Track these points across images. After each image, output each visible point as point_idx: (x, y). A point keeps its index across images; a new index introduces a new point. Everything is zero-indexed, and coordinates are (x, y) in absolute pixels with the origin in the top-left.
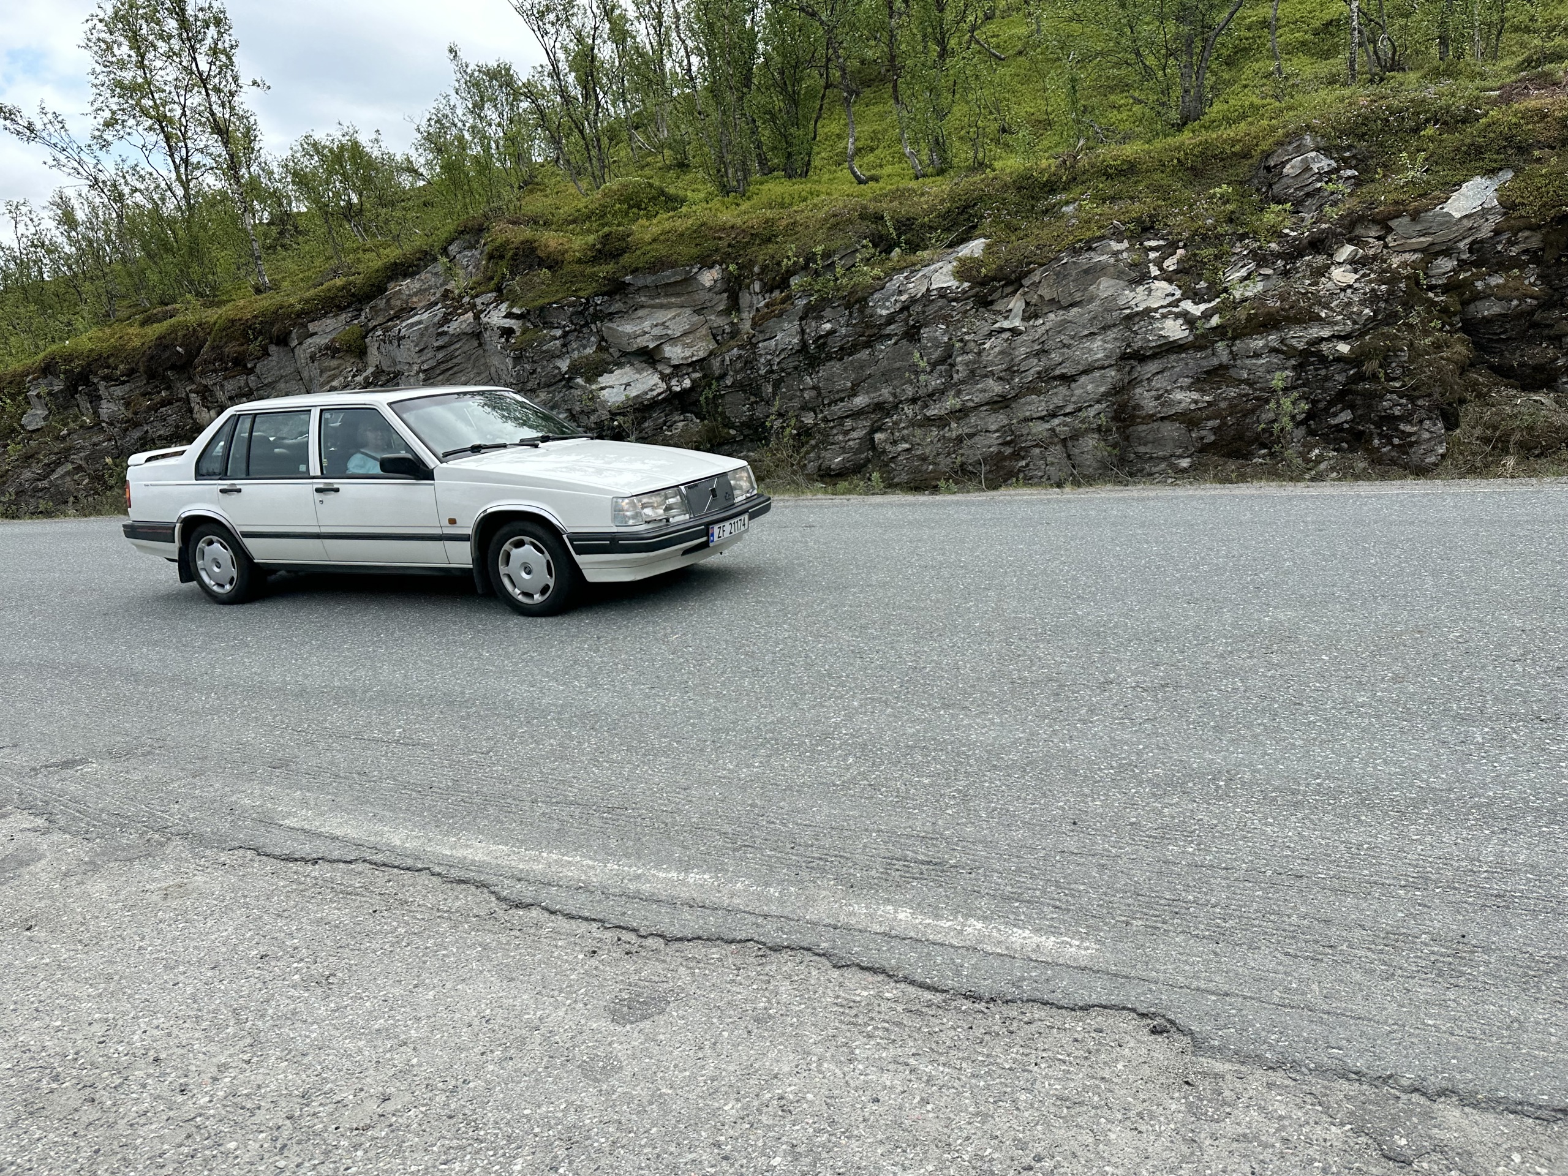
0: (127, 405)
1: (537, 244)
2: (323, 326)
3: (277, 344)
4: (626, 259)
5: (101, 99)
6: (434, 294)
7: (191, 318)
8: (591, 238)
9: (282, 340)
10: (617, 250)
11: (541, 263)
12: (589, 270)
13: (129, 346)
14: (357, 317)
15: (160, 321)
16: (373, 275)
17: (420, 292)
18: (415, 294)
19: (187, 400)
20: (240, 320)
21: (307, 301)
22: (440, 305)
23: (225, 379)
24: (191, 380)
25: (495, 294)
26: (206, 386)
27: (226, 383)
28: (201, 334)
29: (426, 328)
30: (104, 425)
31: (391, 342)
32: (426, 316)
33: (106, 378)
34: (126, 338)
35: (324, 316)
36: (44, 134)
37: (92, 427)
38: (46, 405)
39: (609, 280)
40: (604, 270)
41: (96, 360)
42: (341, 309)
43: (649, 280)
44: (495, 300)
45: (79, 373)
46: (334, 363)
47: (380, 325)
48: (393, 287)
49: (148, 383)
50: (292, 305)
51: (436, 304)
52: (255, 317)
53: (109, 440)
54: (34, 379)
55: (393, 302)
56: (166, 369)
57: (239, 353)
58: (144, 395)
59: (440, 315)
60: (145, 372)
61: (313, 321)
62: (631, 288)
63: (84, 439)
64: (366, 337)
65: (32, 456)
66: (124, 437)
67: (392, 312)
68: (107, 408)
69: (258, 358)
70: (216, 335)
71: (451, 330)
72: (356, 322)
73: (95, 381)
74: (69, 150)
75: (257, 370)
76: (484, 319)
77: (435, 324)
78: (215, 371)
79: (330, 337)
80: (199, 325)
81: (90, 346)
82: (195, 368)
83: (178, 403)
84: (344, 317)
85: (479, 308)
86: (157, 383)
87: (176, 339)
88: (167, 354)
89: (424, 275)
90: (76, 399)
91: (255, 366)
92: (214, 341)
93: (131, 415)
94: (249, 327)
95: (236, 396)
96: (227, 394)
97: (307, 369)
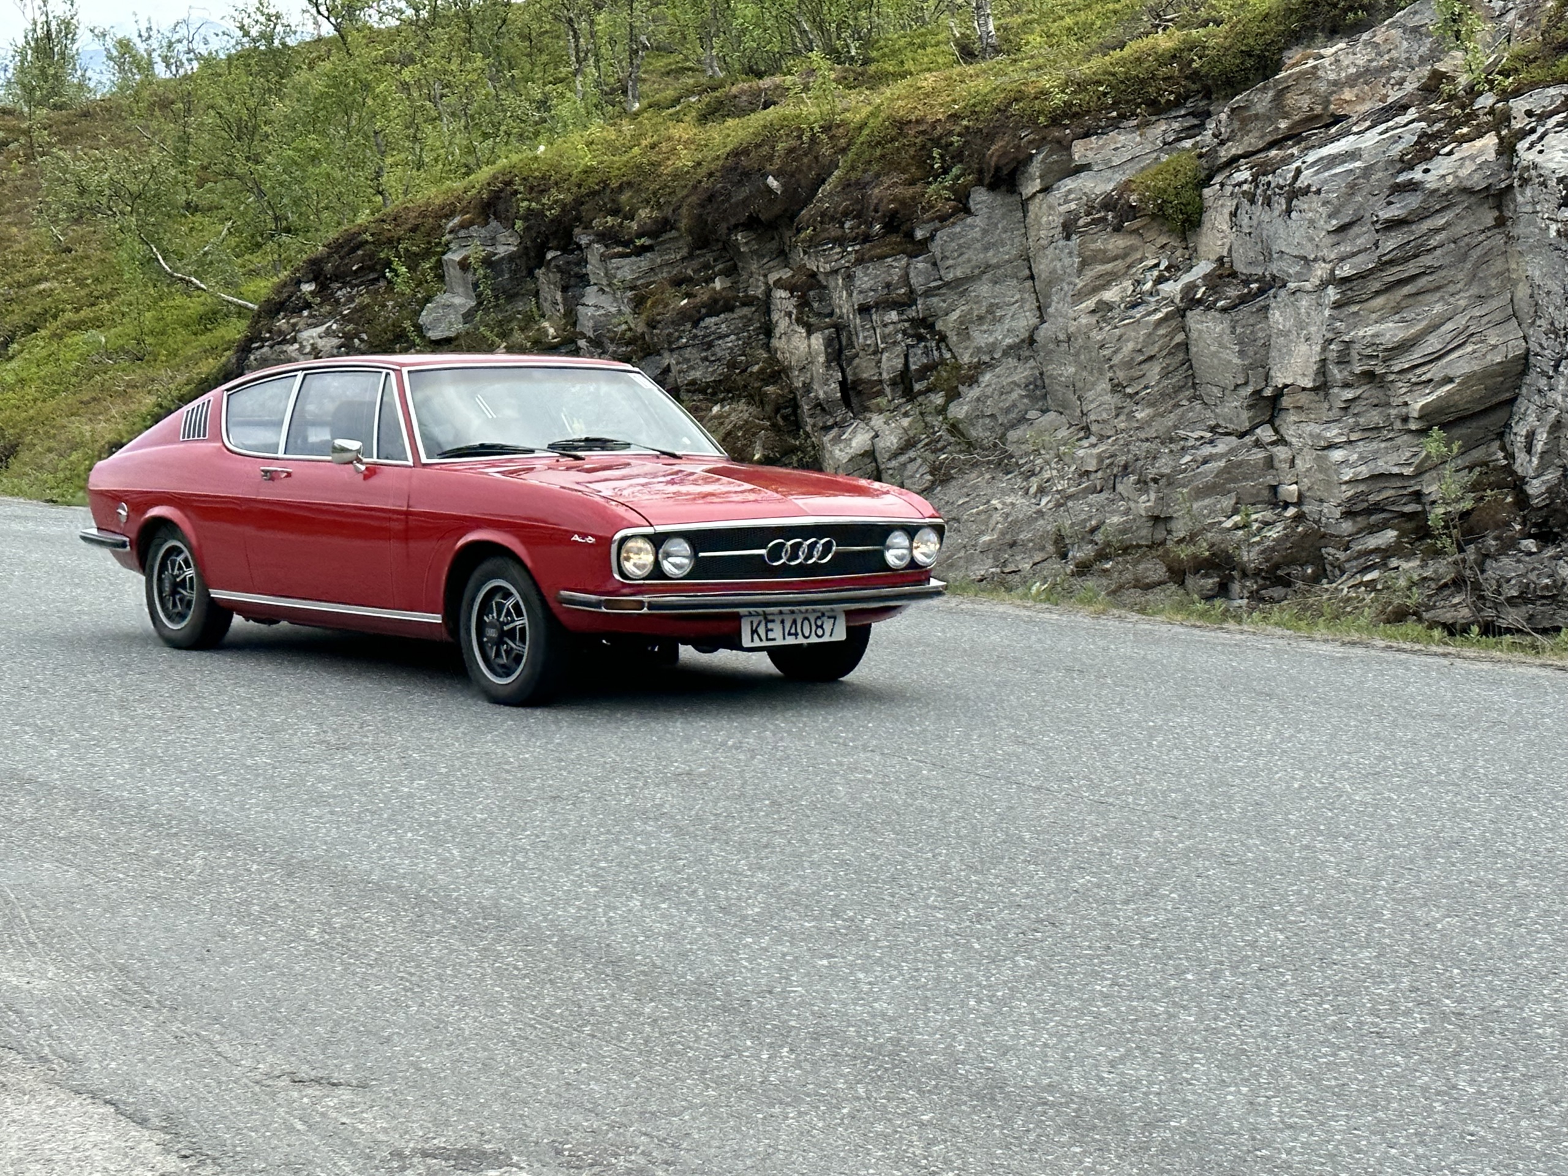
0: (638, 303)
2: (1107, 152)
3: (992, 187)
6: (1401, 82)
7: (811, 110)
9: (1006, 179)
13: (666, 170)
14: (1190, 132)
15: (742, 113)
16: (1254, 27)
17: (1367, 75)
18: (1351, 82)
19: (765, 305)
20: (918, 122)
21: (1081, 86)
22: (1412, 113)
23: (860, 261)
24: (783, 255)
26: (813, 275)
27: (859, 272)
28: (826, 151)
29: (1367, 171)
31: (1268, 202)
32: (1372, 138)
33: (608, 237)
34: (665, 148)
35: (1115, 124)
38: (476, 285)
41: (593, 194)
42: (1158, 109)
45: (555, 220)
46: (1117, 243)
47: (1245, 156)
48: (1296, 61)
49: (690, 256)
50: (1044, 93)
51: (1404, 108)
52: (955, 117)
54: (463, 226)
55: (1291, 99)
56: (736, 228)
57: (903, 203)
58: (677, 283)
59: (1410, 139)
60: (690, 231)
61: (1087, 135)
64: (1207, 182)
67: (1283, 125)
68: (594, 307)
69: (943, 219)
70: (859, 154)
71: (1431, 181)
72: (1188, 144)
73: (584, 241)
75: (935, 248)
76: (1526, 156)
77: (1392, 162)
78: (840, 241)
79: (1120, 177)
80: (826, 129)
81: (588, 160)
82: (799, 231)
83: (746, 311)
84: (1162, 129)
85: (1516, 125)
86: (710, 257)
87: (770, 158)
88: (745, 191)
89: (1380, 34)
90: (535, 279)
91: (932, 237)
92: (853, 168)
93: (641, 328)
94: (937, 142)
95: (877, 305)
96: (857, 299)
97: (1050, 252)
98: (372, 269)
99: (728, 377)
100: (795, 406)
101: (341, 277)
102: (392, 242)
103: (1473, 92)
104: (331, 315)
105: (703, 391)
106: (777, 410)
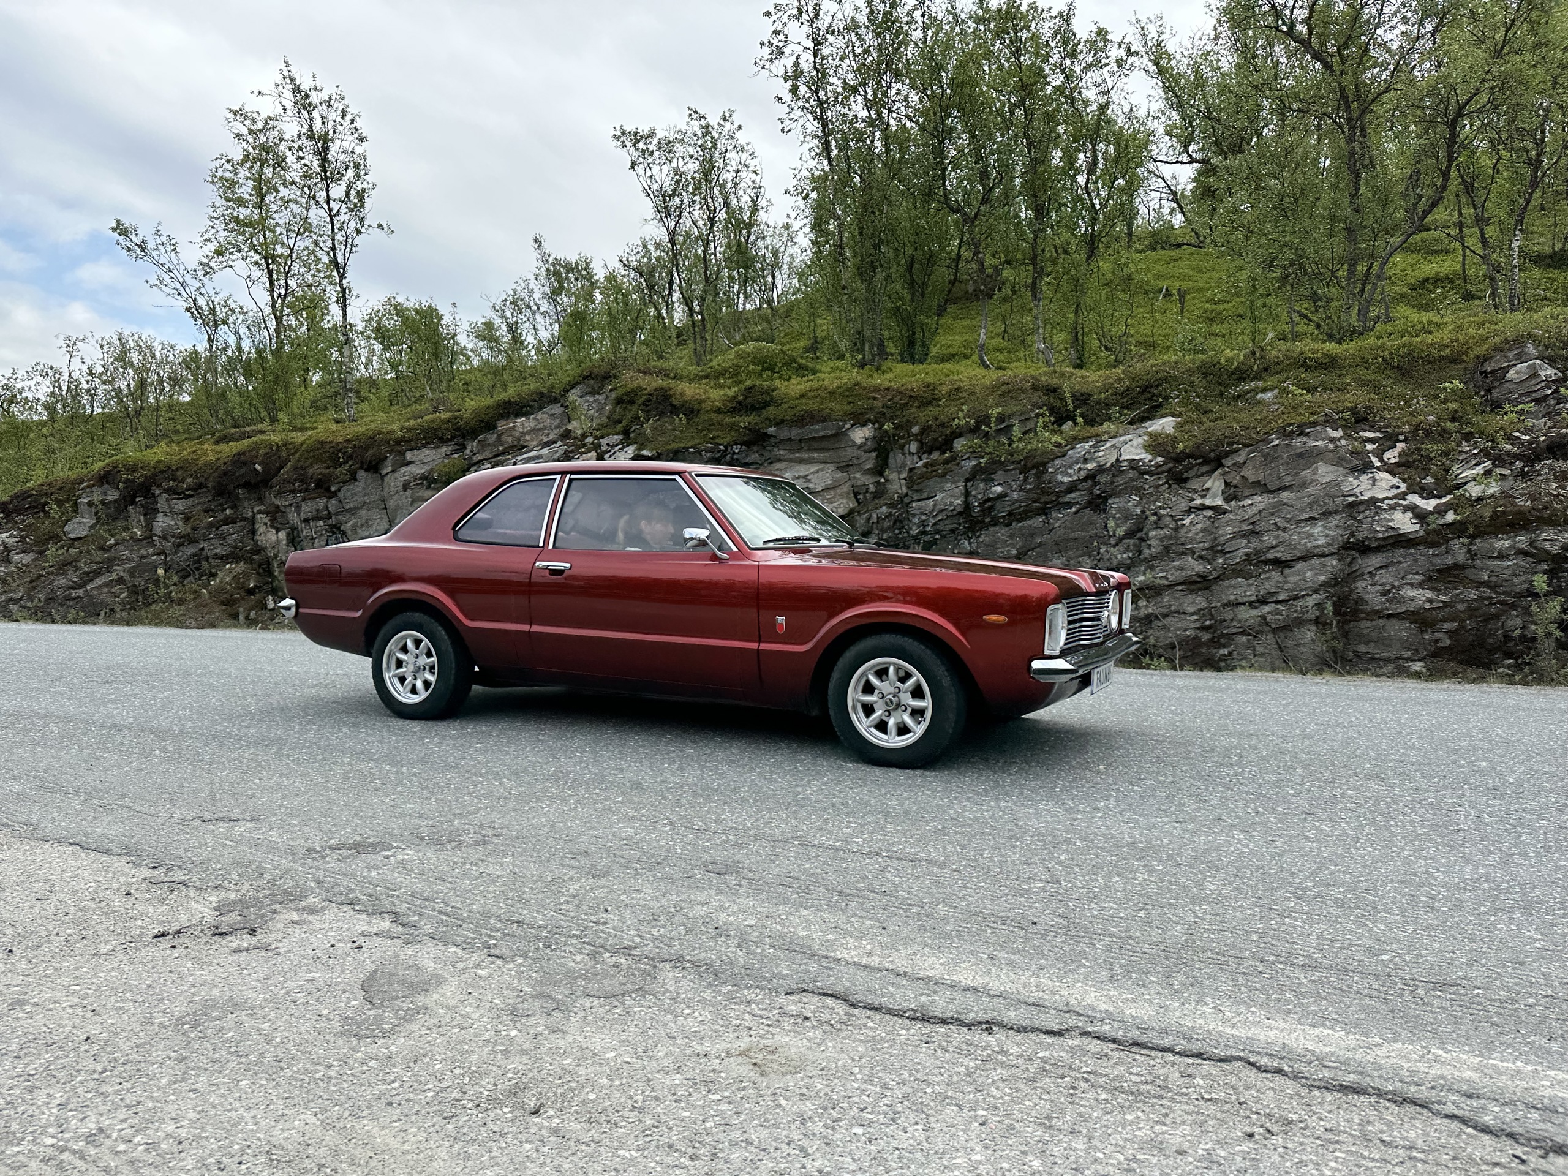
0: (187, 520)
1: (672, 392)
2: (421, 457)
3: (367, 470)
4: (771, 411)
5: (213, 231)
6: (548, 435)
7: (275, 438)
8: (731, 392)
9: (374, 467)
10: (760, 403)
11: (675, 410)
12: (728, 420)
13: (202, 461)
14: (456, 451)
15: (238, 440)
16: (483, 411)
17: (534, 431)
18: (529, 433)
19: (252, 521)
20: (330, 442)
21: (409, 430)
22: (559, 443)
23: (304, 500)
24: (260, 500)
25: (621, 437)
26: (278, 507)
27: (303, 504)
28: (284, 454)
30: (155, 538)
32: (544, 451)
33: (170, 491)
34: (198, 453)
35: (424, 446)
36: (154, 254)
37: (140, 540)
38: (96, 513)
39: (750, 430)
40: (744, 421)
41: (162, 472)
42: (443, 441)
43: (795, 433)
44: (621, 443)
45: (142, 484)
47: (485, 459)
48: (502, 425)
49: (214, 500)
50: (392, 432)
51: (555, 442)
52: (348, 441)
53: (159, 554)
54: (88, 487)
55: (504, 438)
56: (238, 486)
57: (324, 475)
58: (207, 511)
59: (561, 452)
60: (214, 488)
61: (412, 449)
62: (772, 440)
63: (131, 551)
64: (468, 470)
65: (70, 563)
66: (176, 552)
67: (501, 448)
68: (162, 522)
69: (344, 482)
70: (302, 455)
72: (456, 456)
73: (157, 492)
74: (175, 271)
75: (341, 495)
78: (293, 492)
79: (426, 468)
80: (285, 445)
81: (158, 459)
82: (272, 487)
83: (242, 523)
84: (444, 449)
85: (603, 448)
86: (223, 501)
87: (256, 457)
88: (243, 471)
89: (539, 415)
90: (128, 512)
91: (339, 490)
92: (299, 461)
93: (189, 530)
94: (339, 451)
95: (313, 519)
96: (303, 516)
97: (395, 497)
98: (36, 507)
99: (232, 553)
100: (269, 563)
101: (18, 511)
102: (48, 495)
103: (584, 436)
104: (12, 528)
105: (221, 558)
106: (260, 566)
